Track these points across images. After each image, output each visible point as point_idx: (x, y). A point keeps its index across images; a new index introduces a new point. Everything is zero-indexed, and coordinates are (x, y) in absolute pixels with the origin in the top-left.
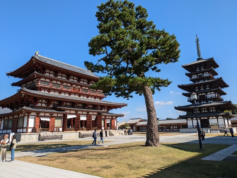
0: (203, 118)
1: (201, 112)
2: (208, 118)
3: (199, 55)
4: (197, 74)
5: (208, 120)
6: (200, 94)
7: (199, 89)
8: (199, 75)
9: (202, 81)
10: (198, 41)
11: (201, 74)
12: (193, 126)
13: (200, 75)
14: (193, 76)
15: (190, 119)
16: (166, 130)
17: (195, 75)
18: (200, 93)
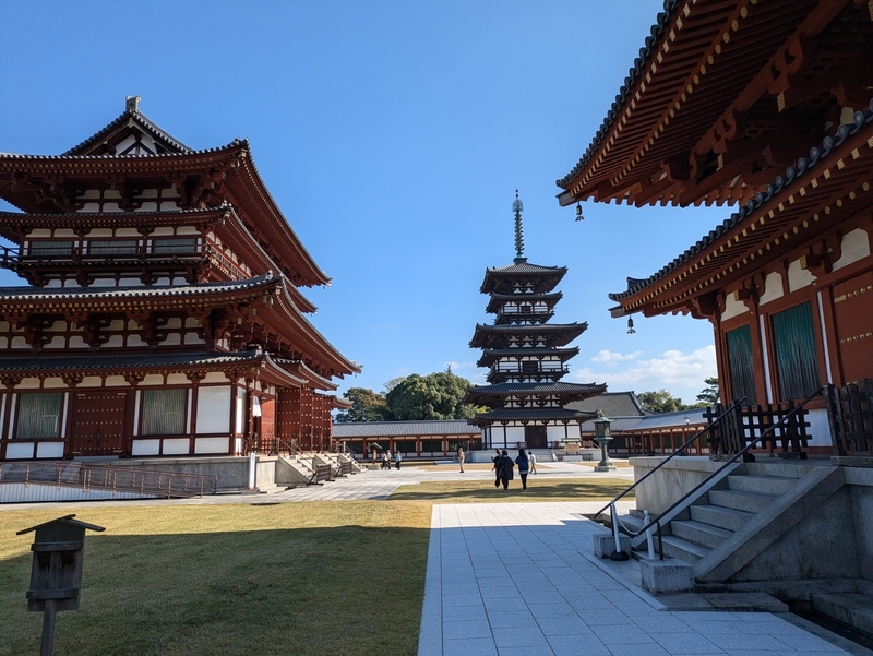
0: (531, 423)
1: (542, 405)
2: (546, 425)
3: (519, 249)
4: (518, 301)
5: (543, 428)
6: (526, 359)
7: (520, 343)
8: (523, 304)
9: (528, 323)
10: (518, 208)
11: (528, 304)
12: (505, 443)
13: (526, 306)
14: (508, 304)
15: (499, 423)
16: (419, 456)
17: (513, 304)
18: (526, 355)
